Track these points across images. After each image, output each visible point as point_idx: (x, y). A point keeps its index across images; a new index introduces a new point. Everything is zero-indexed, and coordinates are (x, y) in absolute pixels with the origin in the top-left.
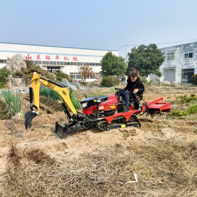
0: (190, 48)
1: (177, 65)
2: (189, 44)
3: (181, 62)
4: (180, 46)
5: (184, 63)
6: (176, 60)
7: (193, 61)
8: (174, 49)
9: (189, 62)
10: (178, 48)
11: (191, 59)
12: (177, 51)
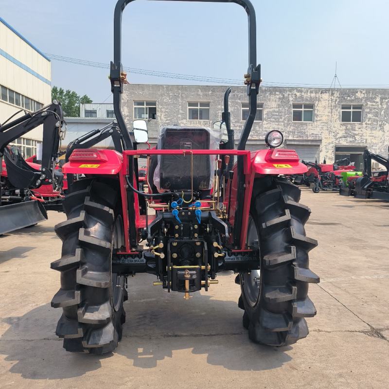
0: (357, 99)
1: (323, 136)
2: (354, 91)
3: (334, 129)
4: (331, 91)
5: (341, 134)
6: (319, 123)
7: (364, 130)
8: (313, 95)
9: (355, 130)
10: (326, 96)
11: (360, 124)
12: (324, 103)
